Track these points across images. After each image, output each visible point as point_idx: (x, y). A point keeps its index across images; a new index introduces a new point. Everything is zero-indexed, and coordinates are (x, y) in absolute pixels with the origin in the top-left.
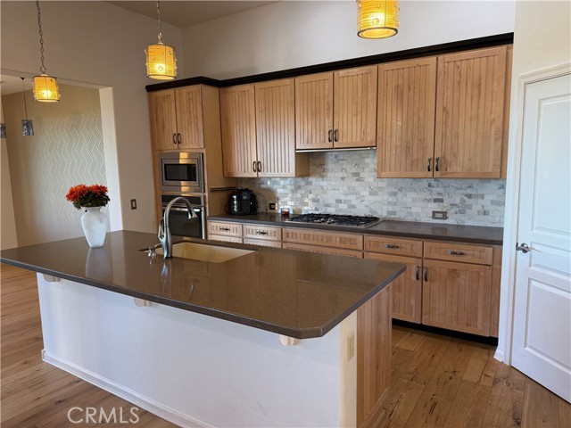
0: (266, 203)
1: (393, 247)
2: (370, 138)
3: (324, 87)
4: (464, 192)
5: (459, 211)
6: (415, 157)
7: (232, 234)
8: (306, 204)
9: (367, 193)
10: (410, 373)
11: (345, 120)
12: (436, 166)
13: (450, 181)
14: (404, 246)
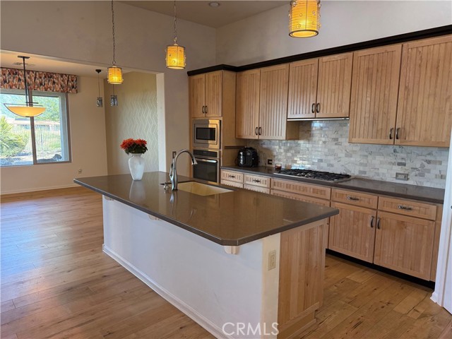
0: (265, 158)
1: (355, 199)
2: (345, 111)
3: (311, 70)
4: (423, 158)
5: (419, 174)
6: (380, 127)
7: (236, 180)
8: (295, 162)
9: (344, 155)
10: (349, 298)
11: (326, 95)
12: (396, 135)
13: (412, 148)
14: (363, 199)
